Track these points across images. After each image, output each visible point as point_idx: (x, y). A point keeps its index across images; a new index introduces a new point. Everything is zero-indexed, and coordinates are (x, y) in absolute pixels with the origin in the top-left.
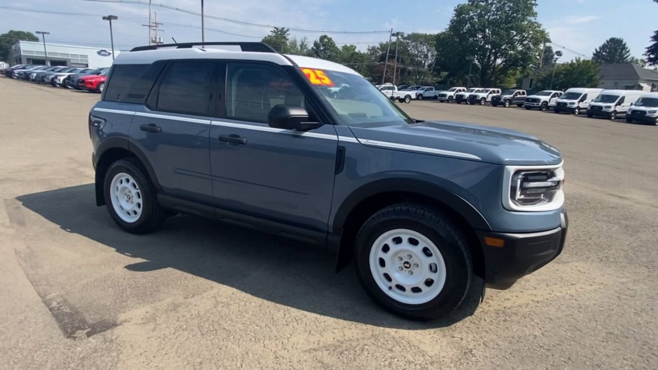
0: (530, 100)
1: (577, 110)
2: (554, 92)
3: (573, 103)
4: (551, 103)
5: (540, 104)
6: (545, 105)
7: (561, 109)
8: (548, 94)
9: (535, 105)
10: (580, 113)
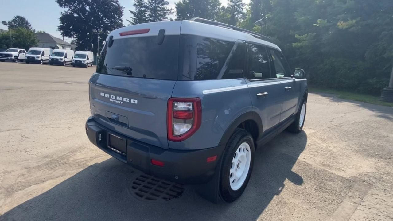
0: (4, 55)
1: (42, 61)
2: (19, 50)
3: (38, 57)
4: (20, 57)
5: (13, 58)
6: (16, 58)
7: (30, 61)
8: (16, 51)
9: (9, 59)
10: (43, 63)
